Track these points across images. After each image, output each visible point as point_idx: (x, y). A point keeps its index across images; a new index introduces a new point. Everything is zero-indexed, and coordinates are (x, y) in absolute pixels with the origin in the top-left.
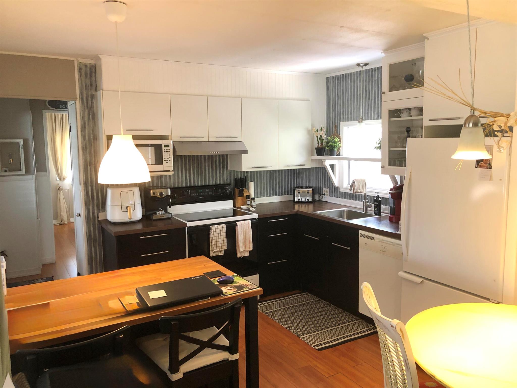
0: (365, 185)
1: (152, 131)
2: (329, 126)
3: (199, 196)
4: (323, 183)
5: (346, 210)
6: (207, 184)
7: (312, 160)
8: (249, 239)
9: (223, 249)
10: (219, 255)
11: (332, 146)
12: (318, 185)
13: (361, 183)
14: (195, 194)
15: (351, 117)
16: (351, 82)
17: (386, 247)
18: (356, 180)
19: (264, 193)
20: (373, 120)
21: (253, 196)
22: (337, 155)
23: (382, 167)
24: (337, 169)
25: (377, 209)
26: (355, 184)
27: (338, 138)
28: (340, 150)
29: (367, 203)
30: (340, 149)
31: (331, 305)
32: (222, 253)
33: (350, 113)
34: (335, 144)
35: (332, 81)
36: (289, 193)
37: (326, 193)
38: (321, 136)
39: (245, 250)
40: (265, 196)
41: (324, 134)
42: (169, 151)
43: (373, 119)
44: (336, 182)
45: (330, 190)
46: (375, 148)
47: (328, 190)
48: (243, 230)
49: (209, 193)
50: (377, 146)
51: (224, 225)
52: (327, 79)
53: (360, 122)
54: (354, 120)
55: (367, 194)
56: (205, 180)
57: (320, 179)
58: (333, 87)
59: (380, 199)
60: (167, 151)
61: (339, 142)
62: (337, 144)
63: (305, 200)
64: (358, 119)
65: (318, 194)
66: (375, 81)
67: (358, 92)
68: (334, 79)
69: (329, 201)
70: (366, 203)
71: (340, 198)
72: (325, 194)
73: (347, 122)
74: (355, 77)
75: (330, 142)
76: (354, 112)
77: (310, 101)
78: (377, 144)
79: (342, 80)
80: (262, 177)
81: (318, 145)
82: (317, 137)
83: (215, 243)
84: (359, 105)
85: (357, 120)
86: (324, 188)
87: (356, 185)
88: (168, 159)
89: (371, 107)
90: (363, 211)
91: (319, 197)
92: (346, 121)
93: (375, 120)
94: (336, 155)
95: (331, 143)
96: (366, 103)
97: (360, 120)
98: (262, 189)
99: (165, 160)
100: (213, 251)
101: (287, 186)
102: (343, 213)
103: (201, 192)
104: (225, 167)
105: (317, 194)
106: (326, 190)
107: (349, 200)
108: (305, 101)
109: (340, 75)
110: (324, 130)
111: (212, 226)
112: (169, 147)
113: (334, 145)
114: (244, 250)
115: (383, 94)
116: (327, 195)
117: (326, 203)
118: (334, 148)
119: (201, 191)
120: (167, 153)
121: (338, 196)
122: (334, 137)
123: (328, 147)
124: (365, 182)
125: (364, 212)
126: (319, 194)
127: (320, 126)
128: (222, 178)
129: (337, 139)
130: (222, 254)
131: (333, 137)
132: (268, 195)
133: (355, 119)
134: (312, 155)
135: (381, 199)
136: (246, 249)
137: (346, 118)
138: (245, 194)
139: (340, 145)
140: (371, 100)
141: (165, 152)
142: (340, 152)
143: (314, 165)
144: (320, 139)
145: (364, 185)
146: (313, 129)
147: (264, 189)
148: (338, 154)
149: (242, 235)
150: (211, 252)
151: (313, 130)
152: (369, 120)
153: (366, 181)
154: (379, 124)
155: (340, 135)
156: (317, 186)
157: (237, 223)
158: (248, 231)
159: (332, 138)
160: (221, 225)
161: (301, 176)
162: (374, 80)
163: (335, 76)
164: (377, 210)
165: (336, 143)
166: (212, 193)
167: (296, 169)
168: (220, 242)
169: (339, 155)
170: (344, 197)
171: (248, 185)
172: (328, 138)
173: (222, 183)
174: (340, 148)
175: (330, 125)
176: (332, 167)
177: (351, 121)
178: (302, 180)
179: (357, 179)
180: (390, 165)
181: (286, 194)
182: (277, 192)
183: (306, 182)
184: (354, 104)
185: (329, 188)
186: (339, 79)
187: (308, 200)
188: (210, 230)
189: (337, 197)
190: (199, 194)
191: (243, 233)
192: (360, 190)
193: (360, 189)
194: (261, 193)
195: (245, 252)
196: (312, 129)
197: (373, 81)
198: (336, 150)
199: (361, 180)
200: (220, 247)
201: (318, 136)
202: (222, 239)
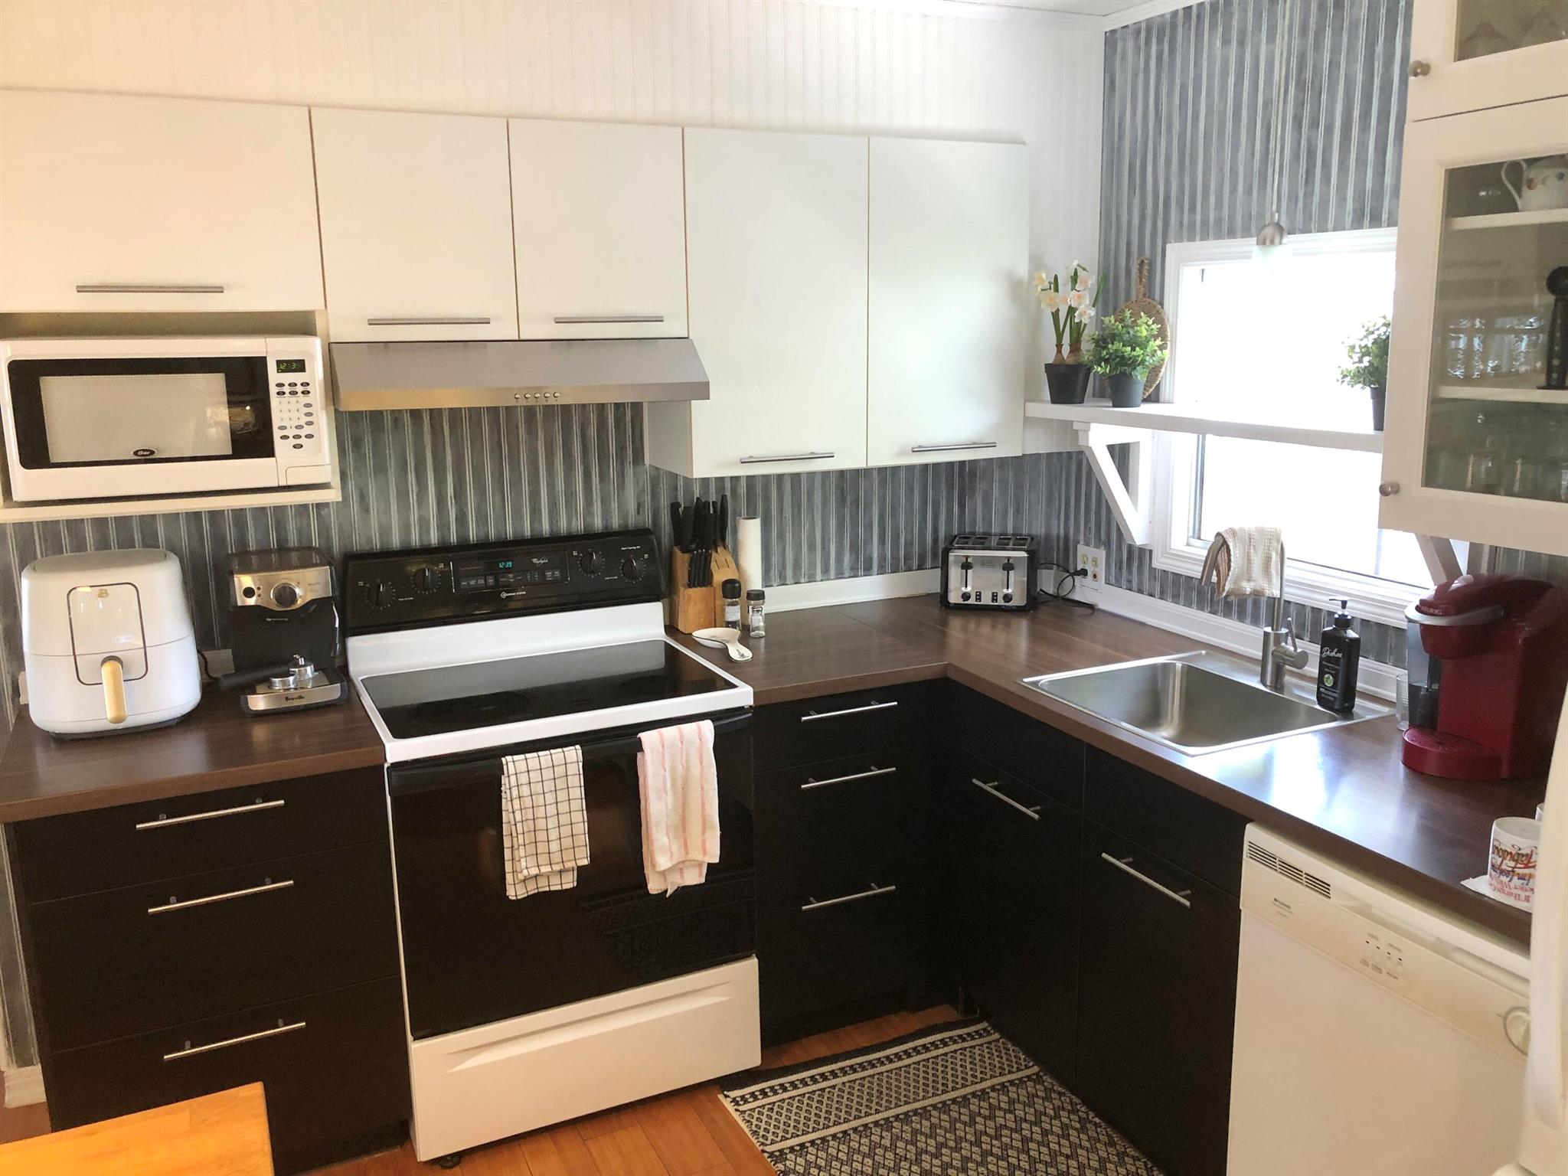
0: (1274, 550)
1: (219, 290)
2: (1112, 261)
3: (498, 587)
4: (1077, 522)
5: (1179, 665)
6: (546, 528)
7: (1028, 421)
8: (703, 810)
9: (572, 864)
10: (552, 888)
11: (1123, 357)
12: (1057, 529)
13: (1261, 549)
14: (481, 582)
15: (1219, 220)
16: (1226, 42)
17: (1395, 954)
18: (1233, 532)
19: (810, 563)
20: (1335, 229)
21: (755, 582)
22: (1145, 401)
23: (1383, 491)
24: (1144, 466)
25: (1335, 683)
26: (1229, 555)
27: (1150, 322)
28: (1161, 374)
29: (1283, 644)
30: (1163, 370)
31: (1091, 1115)
32: (569, 882)
33: (1212, 200)
34: (1137, 349)
35: (1130, 44)
36: (929, 564)
37: (1093, 568)
38: (1071, 310)
39: (683, 862)
40: (819, 576)
41: (1088, 302)
42: (303, 393)
43: (1330, 225)
44: (1137, 525)
45: (1107, 554)
46: (1345, 376)
47: (1101, 554)
48: (673, 769)
49: (549, 574)
50: (1353, 368)
51: (574, 754)
52: (1111, 39)
53: (1264, 243)
54: (1232, 234)
55: (1286, 597)
56: (535, 511)
57: (1067, 504)
58: (1136, 76)
59: (1352, 634)
60: (293, 389)
61: (1155, 337)
62: (1148, 350)
63: (993, 600)
64: (1253, 230)
65: (1055, 567)
66: (1354, 26)
67: (1261, 90)
68: (1143, 35)
69: (1102, 606)
70: (1277, 641)
71: (1152, 595)
72: (1084, 573)
73: (1198, 247)
74: (1250, 14)
75: (1113, 337)
76: (1234, 190)
77: (1023, 143)
78: (1356, 357)
79: (1179, 39)
80: (804, 497)
81: (1059, 351)
82: (1055, 315)
83: (529, 838)
84: (1261, 159)
85: (1246, 233)
86: (1082, 543)
87: (1232, 558)
88: (299, 427)
89: (1326, 165)
90: (1263, 682)
91: (1060, 585)
92: (1194, 241)
93: (1344, 229)
94: (1141, 398)
95: (1118, 345)
96: (1299, 144)
97: (1268, 231)
98: (805, 548)
99: (284, 433)
100: (521, 877)
101: (916, 531)
102: (1166, 677)
103: (508, 570)
104: (630, 451)
105: (1052, 569)
106: (1090, 555)
107: (1193, 613)
108: (1001, 142)
109: (1175, 14)
110: (1087, 282)
111: (509, 758)
112: (303, 370)
113: (1134, 353)
114: (675, 861)
115: (1416, 74)
116: (1095, 576)
117: (1089, 611)
118: (1135, 369)
119: (509, 564)
120: (293, 399)
121: (1146, 587)
122: (1136, 315)
123: (1103, 364)
124: (1278, 540)
125: (1268, 683)
126: (1058, 569)
127: (1072, 263)
128: (614, 505)
129: (1146, 323)
130: (565, 887)
131: (1128, 313)
132: (833, 573)
133: (1239, 230)
134: (1030, 397)
135: (1357, 636)
136: (687, 853)
137: (1192, 224)
138: (720, 576)
139: (1159, 352)
140: (1329, 130)
141: (284, 393)
142: (1158, 386)
143: (1038, 444)
144: (1068, 325)
145: (1275, 558)
146: (1036, 275)
147: (812, 547)
148: (1150, 396)
149: (670, 793)
150: (509, 878)
151: (1035, 283)
152: (1310, 232)
153: (1283, 538)
154: (1385, 250)
155: (1162, 304)
156: (1054, 532)
157: (640, 738)
158: (695, 772)
159: (1122, 321)
160: (557, 753)
161: (980, 486)
162: (1351, 22)
163: (1148, 20)
164: (1335, 686)
165: (1143, 346)
166: (562, 573)
167: (962, 463)
168: (554, 834)
169: (1157, 400)
170: (1170, 595)
171: (735, 531)
172: (1106, 320)
173: (616, 523)
174: (1162, 365)
175: (1116, 259)
176: (1121, 454)
177: (1219, 236)
178: (987, 503)
179: (1241, 529)
180: (1431, 478)
181: (915, 565)
182: (871, 559)
183: (1005, 513)
184: (1234, 156)
185: (1103, 548)
186: (1168, 31)
187: (1007, 598)
188: (503, 777)
189: (1140, 591)
190: (496, 580)
191: (674, 786)
192: (1252, 584)
193: (1254, 576)
194: (797, 567)
195: (685, 870)
196: (1031, 277)
197: (1346, 25)
198: (1140, 376)
199: (1261, 531)
200: (556, 857)
201: (1058, 310)
202: (565, 820)
